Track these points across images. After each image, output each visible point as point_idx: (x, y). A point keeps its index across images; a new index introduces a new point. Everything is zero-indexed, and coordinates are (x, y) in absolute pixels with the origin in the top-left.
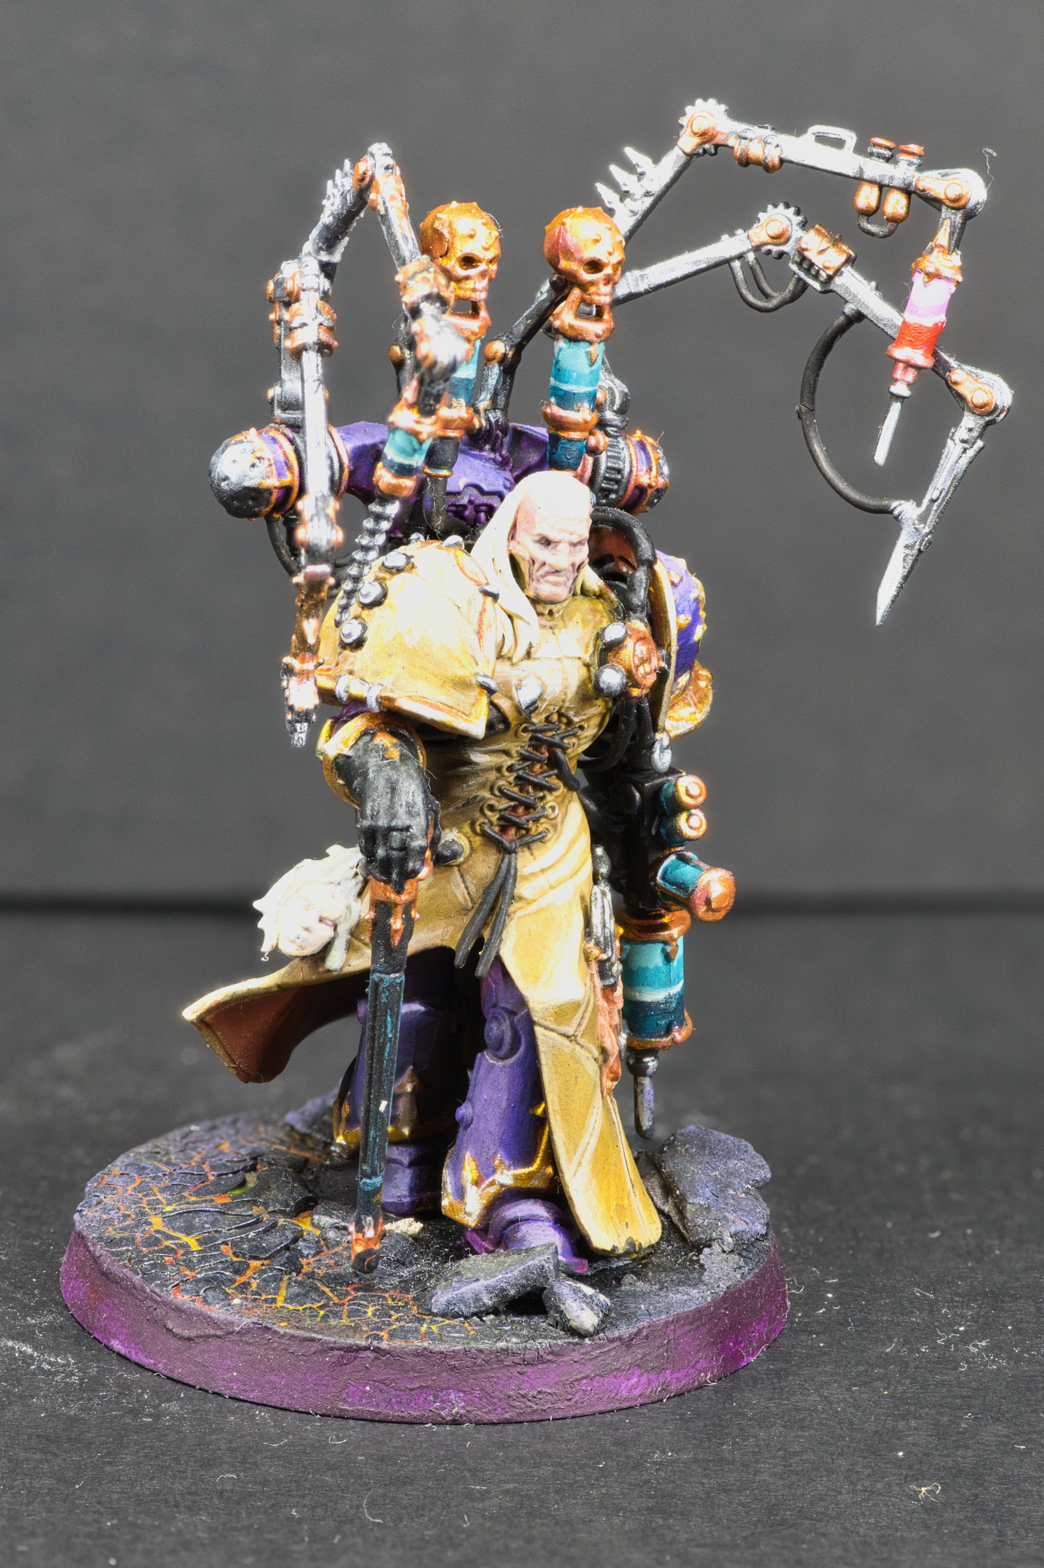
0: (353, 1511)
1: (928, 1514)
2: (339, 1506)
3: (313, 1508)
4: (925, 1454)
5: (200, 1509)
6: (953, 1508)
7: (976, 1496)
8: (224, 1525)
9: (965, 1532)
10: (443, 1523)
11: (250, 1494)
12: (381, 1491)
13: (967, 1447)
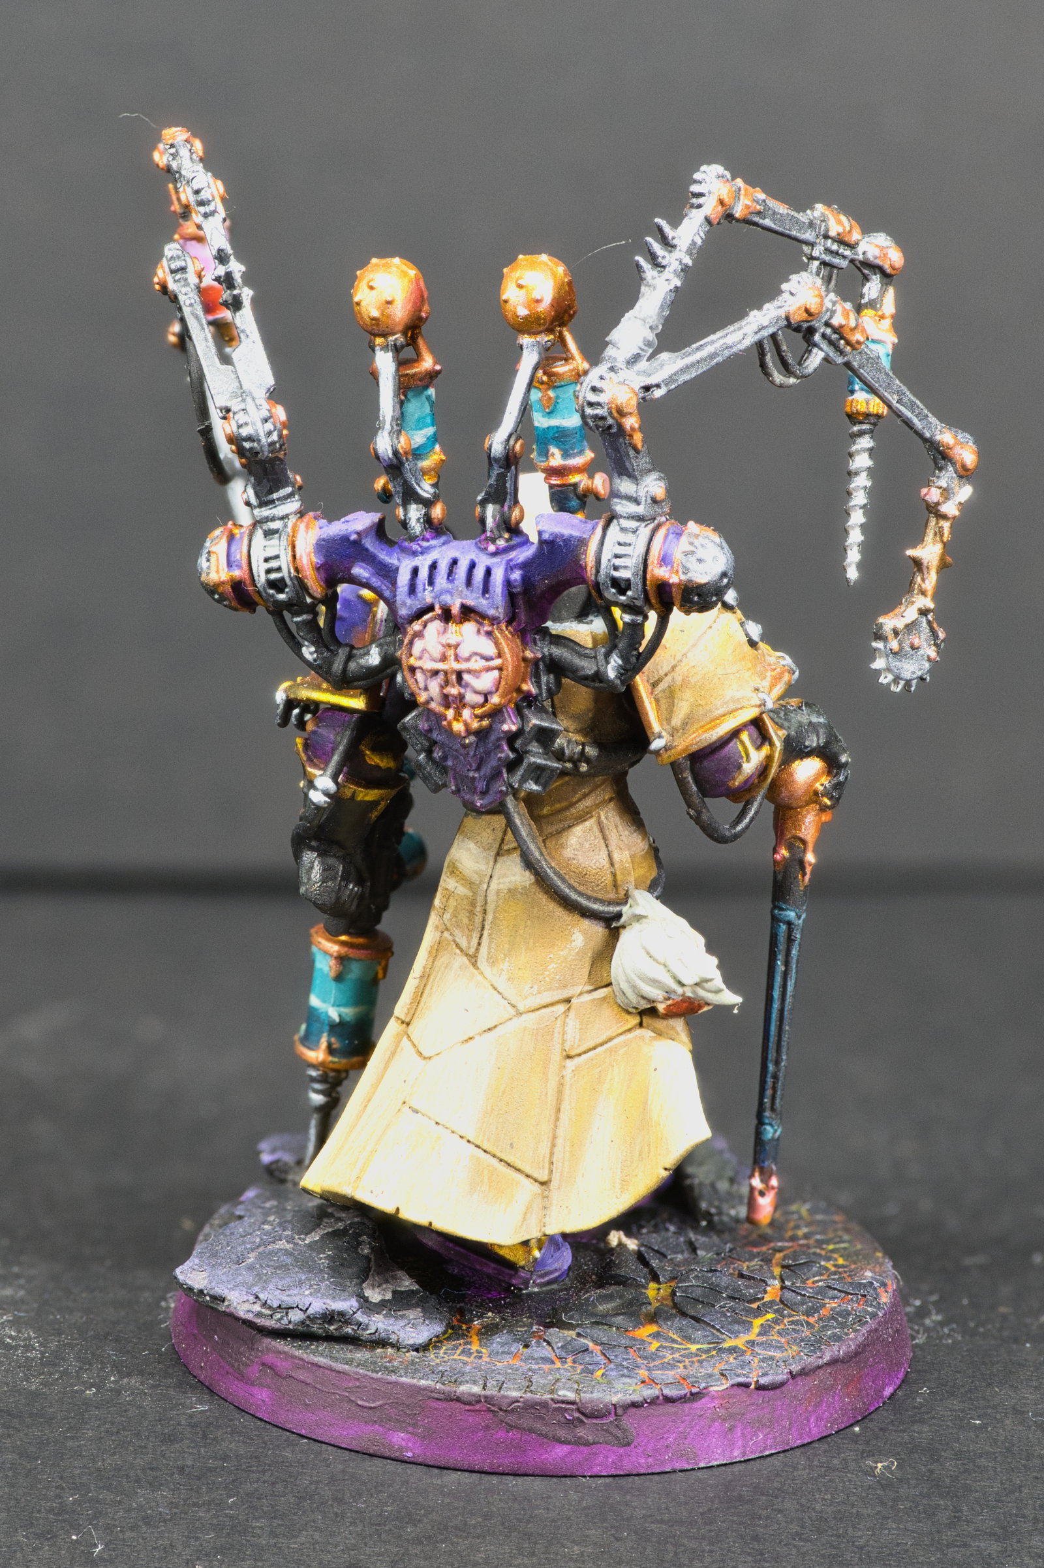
0: (313, 1487)
1: (884, 1490)
2: (298, 1482)
3: (273, 1484)
4: (881, 1429)
5: (162, 1485)
6: (909, 1484)
7: (932, 1472)
8: (185, 1500)
9: (920, 1508)
10: (401, 1500)
11: (210, 1470)
12: (341, 1467)
13: (923, 1422)
